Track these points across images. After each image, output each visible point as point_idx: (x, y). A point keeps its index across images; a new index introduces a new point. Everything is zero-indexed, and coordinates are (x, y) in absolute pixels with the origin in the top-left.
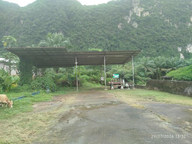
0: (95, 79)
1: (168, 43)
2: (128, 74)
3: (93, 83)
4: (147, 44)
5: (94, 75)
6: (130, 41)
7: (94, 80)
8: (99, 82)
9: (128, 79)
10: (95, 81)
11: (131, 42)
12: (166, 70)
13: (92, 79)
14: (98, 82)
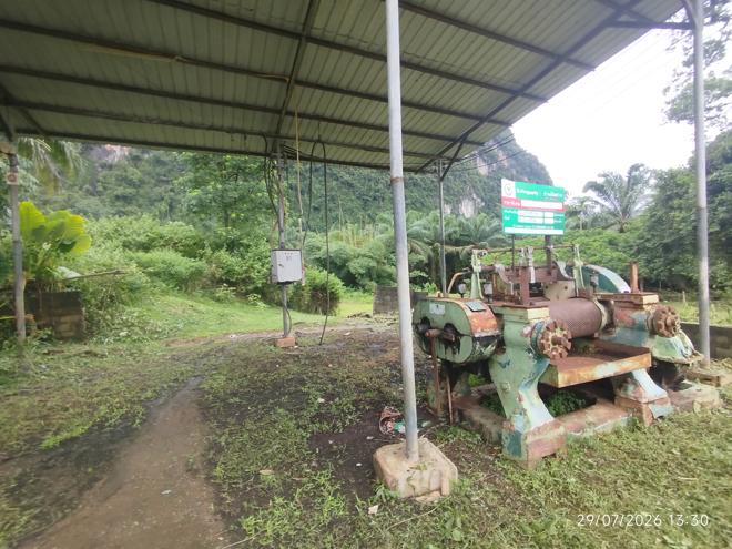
0: (229, 272)
1: (425, 193)
2: (360, 260)
3: (218, 300)
4: (378, 191)
5: (223, 255)
6: (337, 179)
7: (227, 281)
8: (256, 290)
9: (362, 275)
10: (231, 284)
11: (342, 183)
12: (459, 249)
13: (213, 275)
14: (247, 293)
